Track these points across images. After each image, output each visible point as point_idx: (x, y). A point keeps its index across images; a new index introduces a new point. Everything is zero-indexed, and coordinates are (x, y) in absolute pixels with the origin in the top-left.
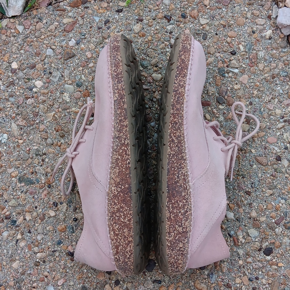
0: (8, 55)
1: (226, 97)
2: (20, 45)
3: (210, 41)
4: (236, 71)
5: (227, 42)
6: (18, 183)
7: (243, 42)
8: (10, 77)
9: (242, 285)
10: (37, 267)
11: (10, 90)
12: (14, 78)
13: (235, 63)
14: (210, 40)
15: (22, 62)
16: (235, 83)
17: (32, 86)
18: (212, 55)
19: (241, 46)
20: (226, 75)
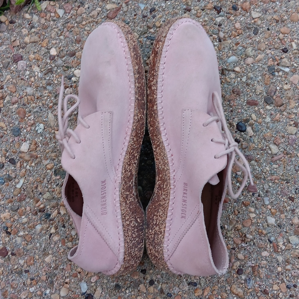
0: (47, 40)
1: (275, 97)
2: (60, 30)
3: (261, 37)
4: (287, 70)
5: (279, 39)
6: (53, 176)
7: (296, 39)
8: (49, 64)
9: (279, 292)
10: (70, 263)
11: (48, 78)
12: (53, 65)
13: (287, 61)
14: (261, 35)
15: (61, 49)
16: (285, 82)
17: (71, 75)
18: (262, 52)
19: (293, 44)
20: (276, 74)
